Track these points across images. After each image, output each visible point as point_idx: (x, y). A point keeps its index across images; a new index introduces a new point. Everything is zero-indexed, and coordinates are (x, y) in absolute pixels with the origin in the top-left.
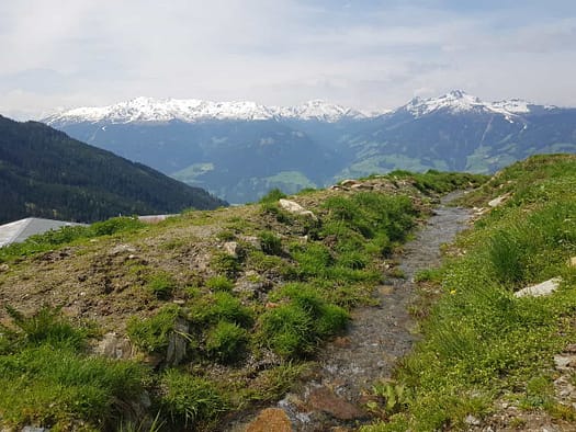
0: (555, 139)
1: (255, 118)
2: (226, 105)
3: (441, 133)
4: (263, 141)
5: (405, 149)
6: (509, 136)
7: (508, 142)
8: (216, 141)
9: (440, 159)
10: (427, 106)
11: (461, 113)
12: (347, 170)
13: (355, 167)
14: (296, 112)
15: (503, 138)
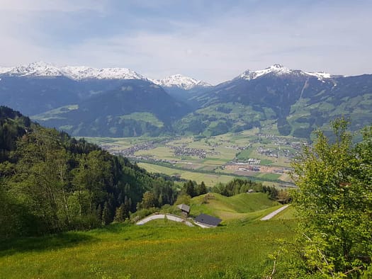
0: (364, 91)
1: (126, 78)
2: (106, 70)
3: (268, 89)
4: (123, 89)
5: (239, 99)
6: (323, 91)
7: (323, 95)
8: (92, 92)
9: (269, 107)
10: (256, 74)
11: (283, 75)
12: (192, 114)
13: (198, 111)
14: (162, 82)
15: (319, 92)
